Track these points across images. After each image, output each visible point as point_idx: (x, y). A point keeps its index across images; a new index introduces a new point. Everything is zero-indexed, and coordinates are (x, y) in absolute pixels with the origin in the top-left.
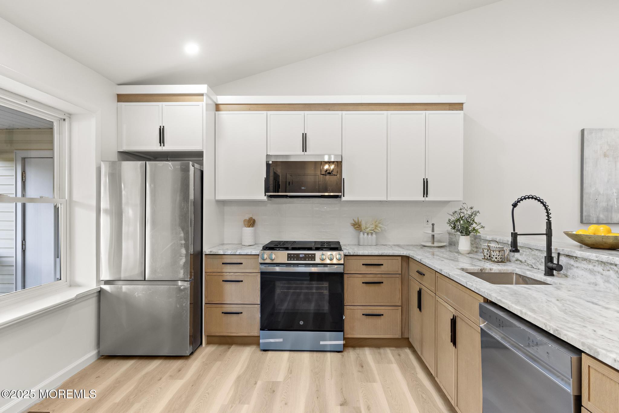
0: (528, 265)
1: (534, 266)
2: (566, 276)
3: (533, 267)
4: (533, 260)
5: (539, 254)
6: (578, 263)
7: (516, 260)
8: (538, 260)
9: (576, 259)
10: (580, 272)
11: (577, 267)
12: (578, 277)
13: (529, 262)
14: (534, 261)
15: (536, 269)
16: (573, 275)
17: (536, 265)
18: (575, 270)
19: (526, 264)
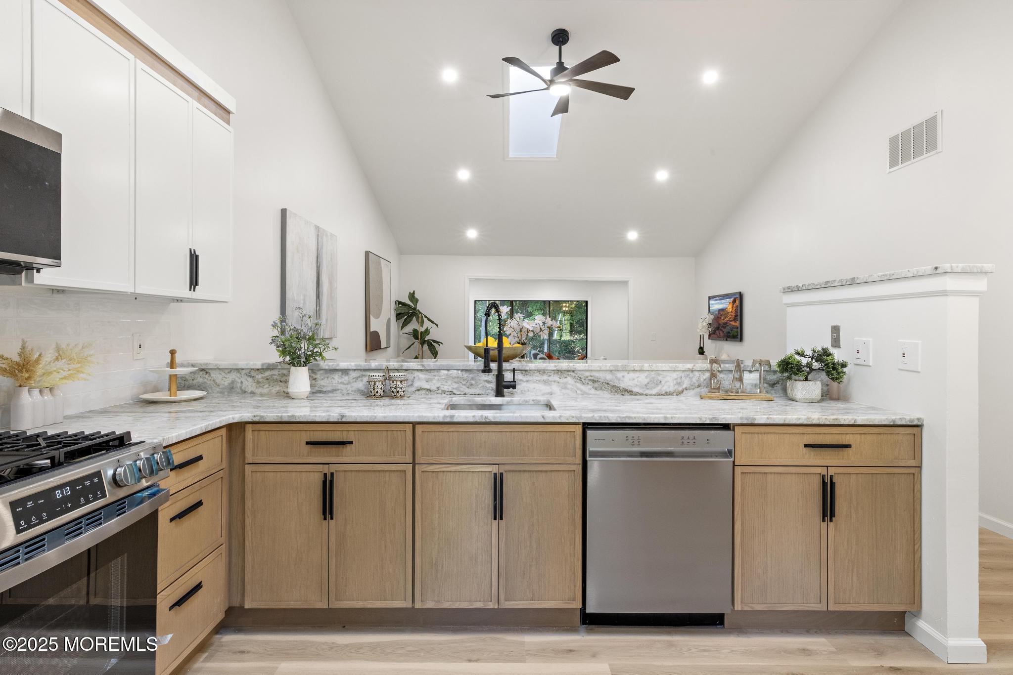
0: (444, 392)
1: (455, 391)
2: (511, 394)
3: (454, 394)
4: (454, 384)
5: (466, 375)
6: (528, 376)
7: (418, 390)
8: (464, 383)
9: (526, 373)
10: (531, 386)
11: (527, 381)
12: (528, 391)
13: (446, 388)
14: (455, 386)
15: (460, 394)
16: (522, 391)
17: (460, 391)
18: (525, 384)
19: (440, 391)
